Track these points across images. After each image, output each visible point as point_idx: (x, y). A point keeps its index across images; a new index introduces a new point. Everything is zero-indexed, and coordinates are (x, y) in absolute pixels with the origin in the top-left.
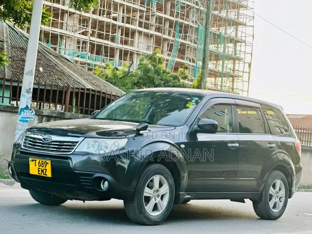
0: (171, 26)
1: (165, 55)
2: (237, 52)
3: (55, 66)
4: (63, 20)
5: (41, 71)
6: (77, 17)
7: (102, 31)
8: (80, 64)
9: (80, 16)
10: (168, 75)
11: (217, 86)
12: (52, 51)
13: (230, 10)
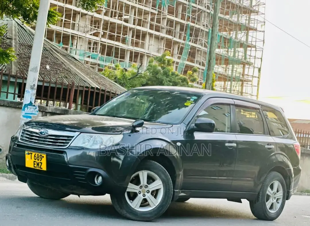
0: (182, 29)
1: (175, 58)
2: (247, 57)
3: (62, 64)
4: (75, 21)
5: (48, 69)
6: (89, 19)
7: (113, 33)
8: (91, 64)
9: (92, 17)
10: (177, 77)
11: (226, 90)
12: (59, 49)
13: (241, 15)
